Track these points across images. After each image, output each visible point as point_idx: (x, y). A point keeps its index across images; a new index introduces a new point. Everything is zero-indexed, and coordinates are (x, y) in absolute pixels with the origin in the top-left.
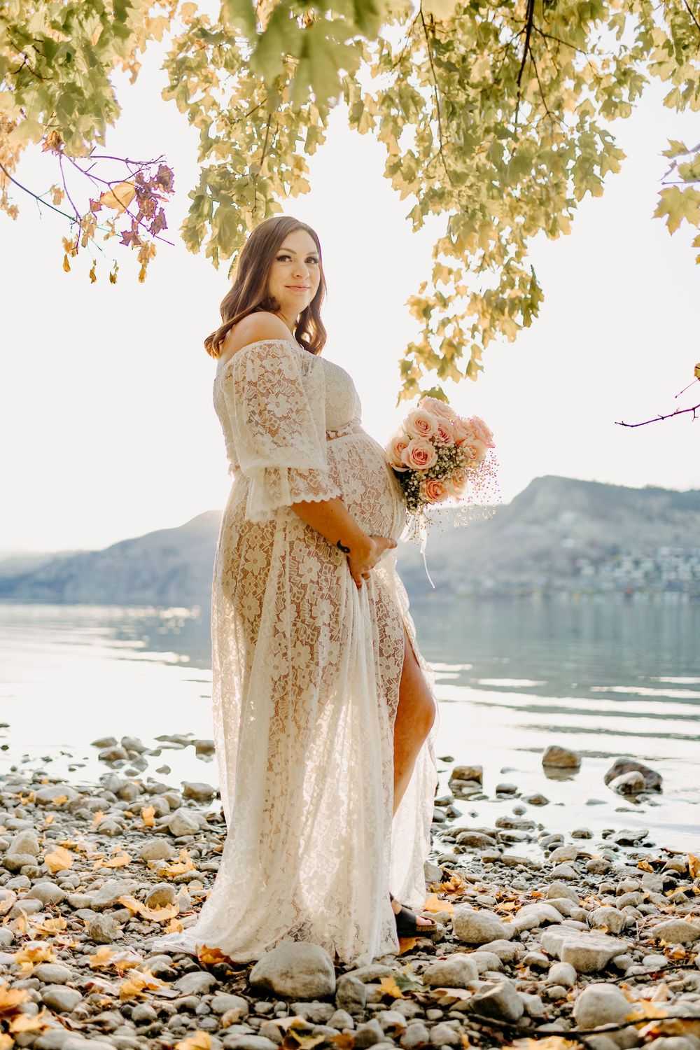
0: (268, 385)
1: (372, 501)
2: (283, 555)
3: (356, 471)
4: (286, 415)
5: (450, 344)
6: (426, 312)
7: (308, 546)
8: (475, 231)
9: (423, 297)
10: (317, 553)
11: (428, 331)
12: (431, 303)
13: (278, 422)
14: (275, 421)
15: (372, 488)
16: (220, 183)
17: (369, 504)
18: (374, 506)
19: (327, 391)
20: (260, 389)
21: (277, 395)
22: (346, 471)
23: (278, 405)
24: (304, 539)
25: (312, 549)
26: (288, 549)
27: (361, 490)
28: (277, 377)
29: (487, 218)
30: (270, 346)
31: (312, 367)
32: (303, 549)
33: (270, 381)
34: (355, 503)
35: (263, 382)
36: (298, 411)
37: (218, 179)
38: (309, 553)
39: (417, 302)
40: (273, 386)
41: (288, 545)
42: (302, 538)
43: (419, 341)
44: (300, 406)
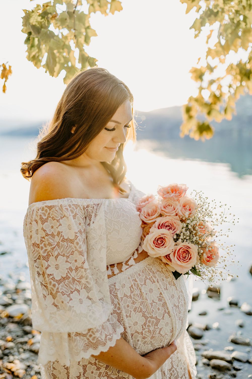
0: (49, 248)
1: (152, 329)
2: (78, 375)
3: (137, 305)
4: (64, 276)
5: (215, 96)
6: (200, 76)
7: (98, 369)
8: (239, 37)
9: (199, 67)
10: (107, 373)
11: (201, 89)
12: (203, 70)
13: (57, 285)
14: (54, 285)
15: (151, 317)
16: (41, 22)
17: (149, 331)
18: (154, 331)
19: (108, 240)
20: (41, 252)
21: (56, 257)
22: (128, 306)
23: (57, 267)
24: (95, 363)
25: (103, 370)
26: (82, 371)
27: (142, 321)
28: (57, 239)
29: (248, 26)
30: (50, 208)
31: (96, 215)
32: (94, 371)
33: (50, 244)
34: (136, 332)
35: (45, 245)
36: (77, 269)
37: (39, 19)
38: (100, 373)
39: (195, 71)
40: (53, 249)
41: (81, 368)
42: (93, 362)
43: (196, 95)
44: (79, 264)
